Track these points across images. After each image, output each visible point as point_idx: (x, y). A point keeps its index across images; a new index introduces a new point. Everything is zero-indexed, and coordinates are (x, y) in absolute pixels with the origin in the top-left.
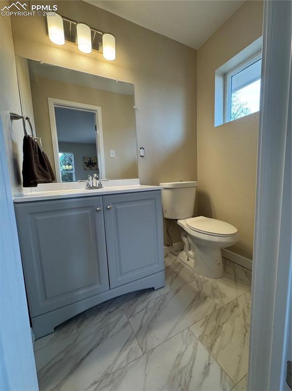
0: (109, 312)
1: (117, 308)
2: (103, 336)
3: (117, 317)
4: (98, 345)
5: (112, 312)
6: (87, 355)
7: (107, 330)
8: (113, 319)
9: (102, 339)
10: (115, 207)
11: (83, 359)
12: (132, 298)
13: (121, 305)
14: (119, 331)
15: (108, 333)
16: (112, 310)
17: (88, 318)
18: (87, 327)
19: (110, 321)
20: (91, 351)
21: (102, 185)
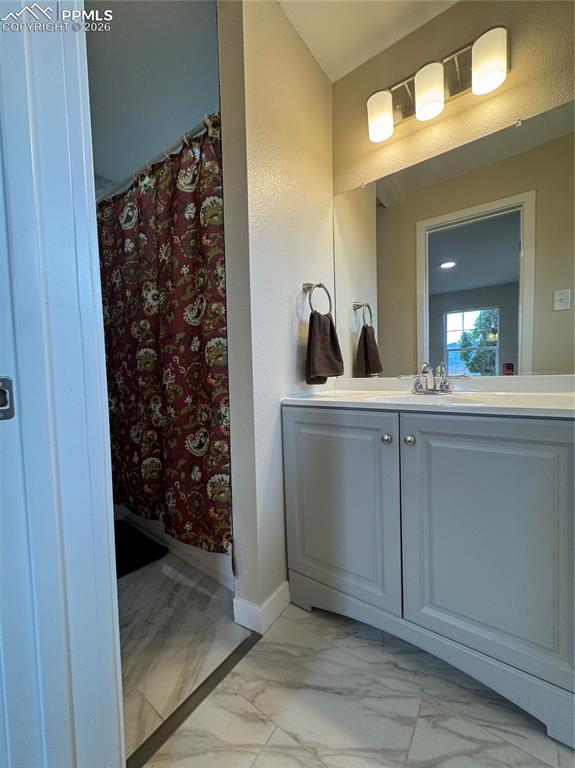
0: (395, 665)
1: (416, 673)
2: (357, 690)
3: (401, 686)
4: (340, 694)
5: (401, 669)
6: (318, 688)
7: (367, 688)
8: (392, 682)
9: (350, 692)
10: (428, 443)
11: (309, 687)
12: (464, 688)
13: (426, 675)
14: (384, 716)
15: (366, 695)
16: (404, 665)
17: (357, 637)
18: (348, 650)
19: (385, 681)
20: (324, 689)
21: (447, 387)
